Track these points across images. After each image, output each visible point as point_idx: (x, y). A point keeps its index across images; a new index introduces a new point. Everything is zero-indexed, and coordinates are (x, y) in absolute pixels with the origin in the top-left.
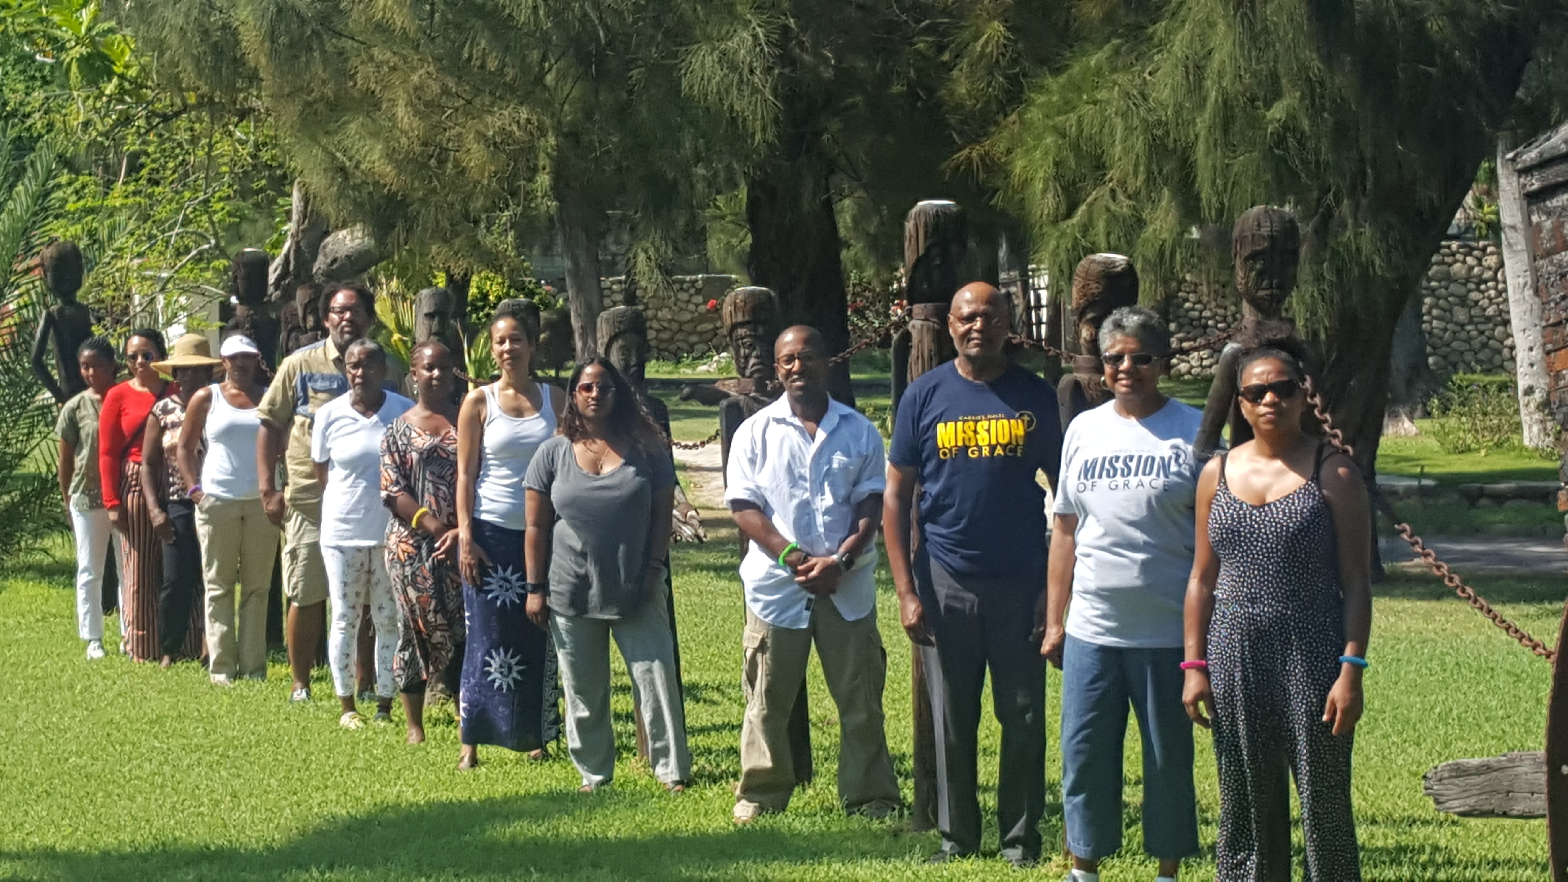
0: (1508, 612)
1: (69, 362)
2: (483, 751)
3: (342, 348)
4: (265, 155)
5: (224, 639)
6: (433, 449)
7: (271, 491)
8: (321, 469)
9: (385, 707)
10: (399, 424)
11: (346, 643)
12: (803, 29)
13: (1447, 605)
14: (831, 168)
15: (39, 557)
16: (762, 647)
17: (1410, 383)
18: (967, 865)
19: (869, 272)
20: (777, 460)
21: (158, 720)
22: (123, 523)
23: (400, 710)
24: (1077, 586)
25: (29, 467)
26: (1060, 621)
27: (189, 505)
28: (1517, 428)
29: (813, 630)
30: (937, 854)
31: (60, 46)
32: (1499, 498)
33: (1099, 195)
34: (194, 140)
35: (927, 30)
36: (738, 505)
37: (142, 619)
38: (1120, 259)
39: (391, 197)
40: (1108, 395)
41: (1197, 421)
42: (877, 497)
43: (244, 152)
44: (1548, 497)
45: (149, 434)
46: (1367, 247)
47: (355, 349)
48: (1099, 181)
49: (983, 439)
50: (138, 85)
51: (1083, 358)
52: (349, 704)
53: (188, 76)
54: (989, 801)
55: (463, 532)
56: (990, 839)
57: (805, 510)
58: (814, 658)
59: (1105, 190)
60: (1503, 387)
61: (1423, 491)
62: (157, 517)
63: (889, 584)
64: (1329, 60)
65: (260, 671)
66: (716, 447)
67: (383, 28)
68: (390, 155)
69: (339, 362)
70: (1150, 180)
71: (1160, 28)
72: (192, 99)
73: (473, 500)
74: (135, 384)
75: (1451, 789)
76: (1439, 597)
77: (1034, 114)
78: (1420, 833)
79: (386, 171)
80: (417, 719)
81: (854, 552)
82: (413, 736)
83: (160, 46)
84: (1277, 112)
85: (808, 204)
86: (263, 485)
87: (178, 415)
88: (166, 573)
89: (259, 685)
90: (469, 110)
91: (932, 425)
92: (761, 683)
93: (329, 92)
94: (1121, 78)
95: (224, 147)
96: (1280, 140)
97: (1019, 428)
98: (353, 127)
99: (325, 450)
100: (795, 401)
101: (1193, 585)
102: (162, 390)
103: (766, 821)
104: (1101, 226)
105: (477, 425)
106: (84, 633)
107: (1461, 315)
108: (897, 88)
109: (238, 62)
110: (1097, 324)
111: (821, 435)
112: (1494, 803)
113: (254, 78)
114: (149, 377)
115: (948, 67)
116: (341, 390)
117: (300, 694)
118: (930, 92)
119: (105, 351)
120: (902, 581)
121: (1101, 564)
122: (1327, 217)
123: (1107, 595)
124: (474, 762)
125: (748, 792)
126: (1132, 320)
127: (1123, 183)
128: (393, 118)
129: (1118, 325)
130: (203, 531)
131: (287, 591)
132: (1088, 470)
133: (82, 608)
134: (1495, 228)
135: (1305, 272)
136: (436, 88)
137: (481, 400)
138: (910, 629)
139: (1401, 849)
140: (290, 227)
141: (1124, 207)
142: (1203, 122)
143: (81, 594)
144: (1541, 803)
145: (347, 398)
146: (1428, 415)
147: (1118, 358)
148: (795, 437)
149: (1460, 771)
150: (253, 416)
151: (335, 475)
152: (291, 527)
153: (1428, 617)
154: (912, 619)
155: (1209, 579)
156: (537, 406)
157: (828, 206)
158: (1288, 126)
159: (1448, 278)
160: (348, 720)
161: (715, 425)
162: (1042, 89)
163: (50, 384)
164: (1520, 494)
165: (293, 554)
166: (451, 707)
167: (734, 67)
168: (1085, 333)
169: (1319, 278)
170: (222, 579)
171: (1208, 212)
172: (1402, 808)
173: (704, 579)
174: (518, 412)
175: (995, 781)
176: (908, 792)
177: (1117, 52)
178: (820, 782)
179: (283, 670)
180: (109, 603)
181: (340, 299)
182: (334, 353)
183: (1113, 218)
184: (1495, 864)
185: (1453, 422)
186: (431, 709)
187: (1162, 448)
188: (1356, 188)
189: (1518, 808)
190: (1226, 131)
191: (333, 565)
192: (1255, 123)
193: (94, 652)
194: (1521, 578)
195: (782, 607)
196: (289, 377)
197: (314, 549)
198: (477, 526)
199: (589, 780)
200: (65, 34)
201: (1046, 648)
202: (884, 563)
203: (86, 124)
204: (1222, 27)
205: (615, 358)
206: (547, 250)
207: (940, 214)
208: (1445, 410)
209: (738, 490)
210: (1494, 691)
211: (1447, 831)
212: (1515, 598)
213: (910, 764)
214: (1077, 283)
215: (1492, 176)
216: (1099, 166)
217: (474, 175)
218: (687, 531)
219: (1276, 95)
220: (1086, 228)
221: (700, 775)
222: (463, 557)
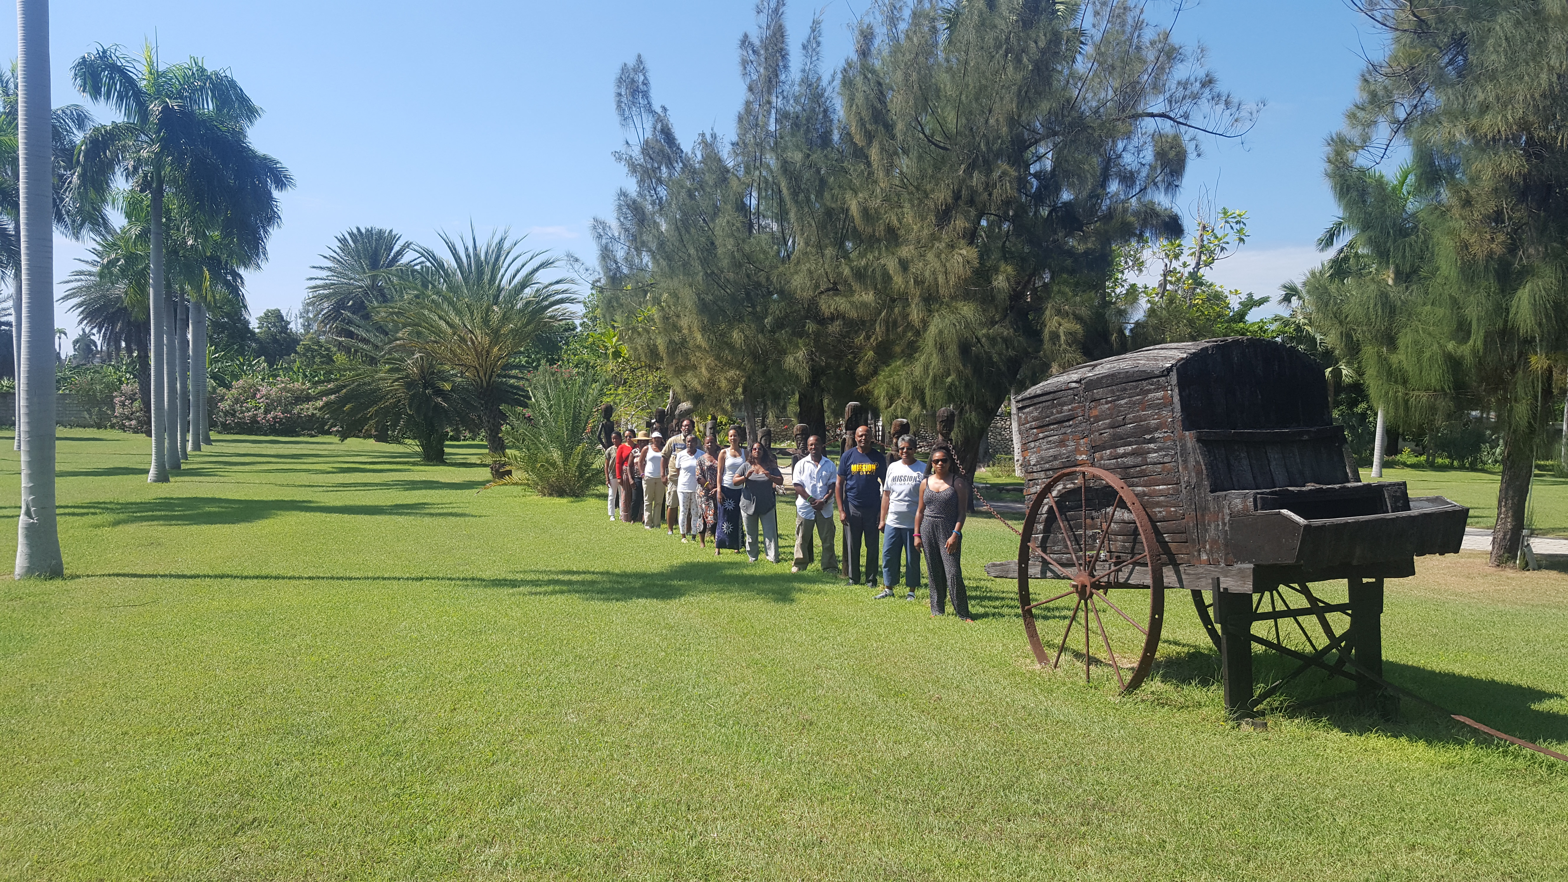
0: (1009, 522)
1: (608, 437)
2: (721, 550)
3: (685, 437)
4: (662, 380)
5: (649, 516)
6: (711, 466)
7: (664, 475)
8: (678, 470)
9: (694, 537)
10: (701, 458)
11: (683, 519)
12: (816, 351)
13: (992, 520)
14: (823, 390)
15: (596, 492)
16: (801, 524)
17: (984, 457)
18: (857, 586)
19: (832, 419)
20: (807, 472)
21: (631, 538)
22: (622, 483)
23: (698, 538)
24: (890, 511)
25: (594, 466)
26: (884, 520)
27: (641, 479)
28: (1014, 471)
29: (815, 520)
30: (849, 584)
31: (607, 349)
32: (1008, 491)
33: (898, 401)
34: (642, 376)
35: (852, 353)
36: (795, 484)
37: (625, 511)
38: (905, 420)
39: (700, 394)
40: (900, 459)
41: (925, 466)
42: (834, 483)
43: (656, 379)
44: (1021, 491)
45: (630, 459)
46: (973, 419)
47: (689, 437)
48: (899, 397)
49: (864, 470)
50: (628, 360)
51: (894, 447)
52: (684, 536)
53: (643, 358)
54: (863, 569)
55: (718, 489)
56: (863, 579)
57: (814, 486)
58: (815, 527)
59: (900, 400)
60: (1010, 459)
61: (987, 488)
62: (632, 482)
63: (836, 507)
64: (964, 365)
65: (659, 526)
66: (790, 468)
67: (699, 347)
68: (700, 382)
69: (684, 440)
70: (913, 397)
71: (917, 354)
72: (643, 364)
73: (721, 480)
74: (627, 444)
75: (991, 570)
76: (990, 518)
77: (881, 378)
78: (982, 583)
79: (699, 387)
80: (703, 541)
81: (828, 499)
82: (702, 545)
83: (636, 349)
84: (949, 380)
85: (816, 400)
86: (662, 474)
87: (639, 454)
88: (633, 497)
89: (658, 530)
90: (722, 370)
91: (850, 465)
92: (800, 535)
93: (682, 364)
94: (905, 368)
95: (650, 378)
96: (950, 388)
97: (874, 467)
98: (689, 375)
99: (679, 465)
100: (812, 456)
101: (918, 513)
102: (634, 446)
103: (801, 572)
104: (899, 410)
105: (723, 459)
106: (610, 514)
107: (999, 438)
108: (842, 369)
109: (658, 355)
110: (898, 438)
111: (819, 466)
112: (1003, 574)
113: (662, 360)
114: (631, 442)
115: (857, 363)
116: (684, 448)
117: (670, 533)
118: (852, 370)
119: (619, 434)
120: (840, 507)
121: (896, 505)
122: (962, 409)
123: (896, 513)
124: (719, 553)
125: (796, 564)
126: (907, 438)
127: (905, 398)
128: (701, 372)
129: (903, 439)
130: (644, 486)
131: (667, 503)
132: (894, 479)
133: (609, 506)
134: (1010, 414)
135: (956, 425)
136: (713, 364)
137: (725, 453)
138: (842, 521)
139: (977, 587)
140: (669, 401)
141: (905, 404)
142: (928, 382)
143: (609, 502)
144: (1016, 575)
145: (686, 451)
146: (989, 466)
147: (903, 449)
148: (812, 466)
149: (994, 565)
150: (660, 454)
151: (682, 472)
152: (669, 486)
153: (987, 523)
154: (843, 518)
155: (922, 512)
156: (740, 455)
157: (822, 401)
158: (952, 384)
159: (996, 427)
160: (683, 540)
161: (790, 461)
162: (883, 371)
163: (602, 443)
164: (1014, 490)
165: (669, 493)
166: (712, 538)
167: (798, 361)
168: (894, 441)
169: (959, 426)
170: (649, 500)
171: (929, 408)
172: (978, 576)
173: (783, 505)
174: (735, 456)
175: (865, 564)
176: (840, 566)
177: (905, 361)
178: (816, 562)
179: (666, 526)
180: (617, 505)
181: (685, 423)
182: (683, 438)
183: (903, 407)
184: (1003, 592)
185: (995, 468)
186: (707, 539)
187: (915, 474)
188: (971, 401)
189: (1010, 576)
190: (935, 384)
191: (681, 497)
192: (943, 382)
193: (612, 519)
194: (1014, 514)
195: (807, 513)
196: (670, 444)
197: (675, 492)
198: (722, 487)
199: (751, 559)
200: (609, 345)
201: (880, 527)
202: (835, 503)
203: (612, 370)
204: (934, 356)
205: (763, 442)
206: (740, 410)
207: (856, 406)
208: (994, 465)
209: (795, 481)
210: (1005, 545)
211: (990, 582)
212: (1011, 519)
213: (841, 558)
214: (893, 427)
215: (1010, 400)
216: (899, 393)
217: (723, 389)
218: (781, 491)
219: (949, 375)
220: (895, 410)
221: (782, 559)
222: (718, 496)
